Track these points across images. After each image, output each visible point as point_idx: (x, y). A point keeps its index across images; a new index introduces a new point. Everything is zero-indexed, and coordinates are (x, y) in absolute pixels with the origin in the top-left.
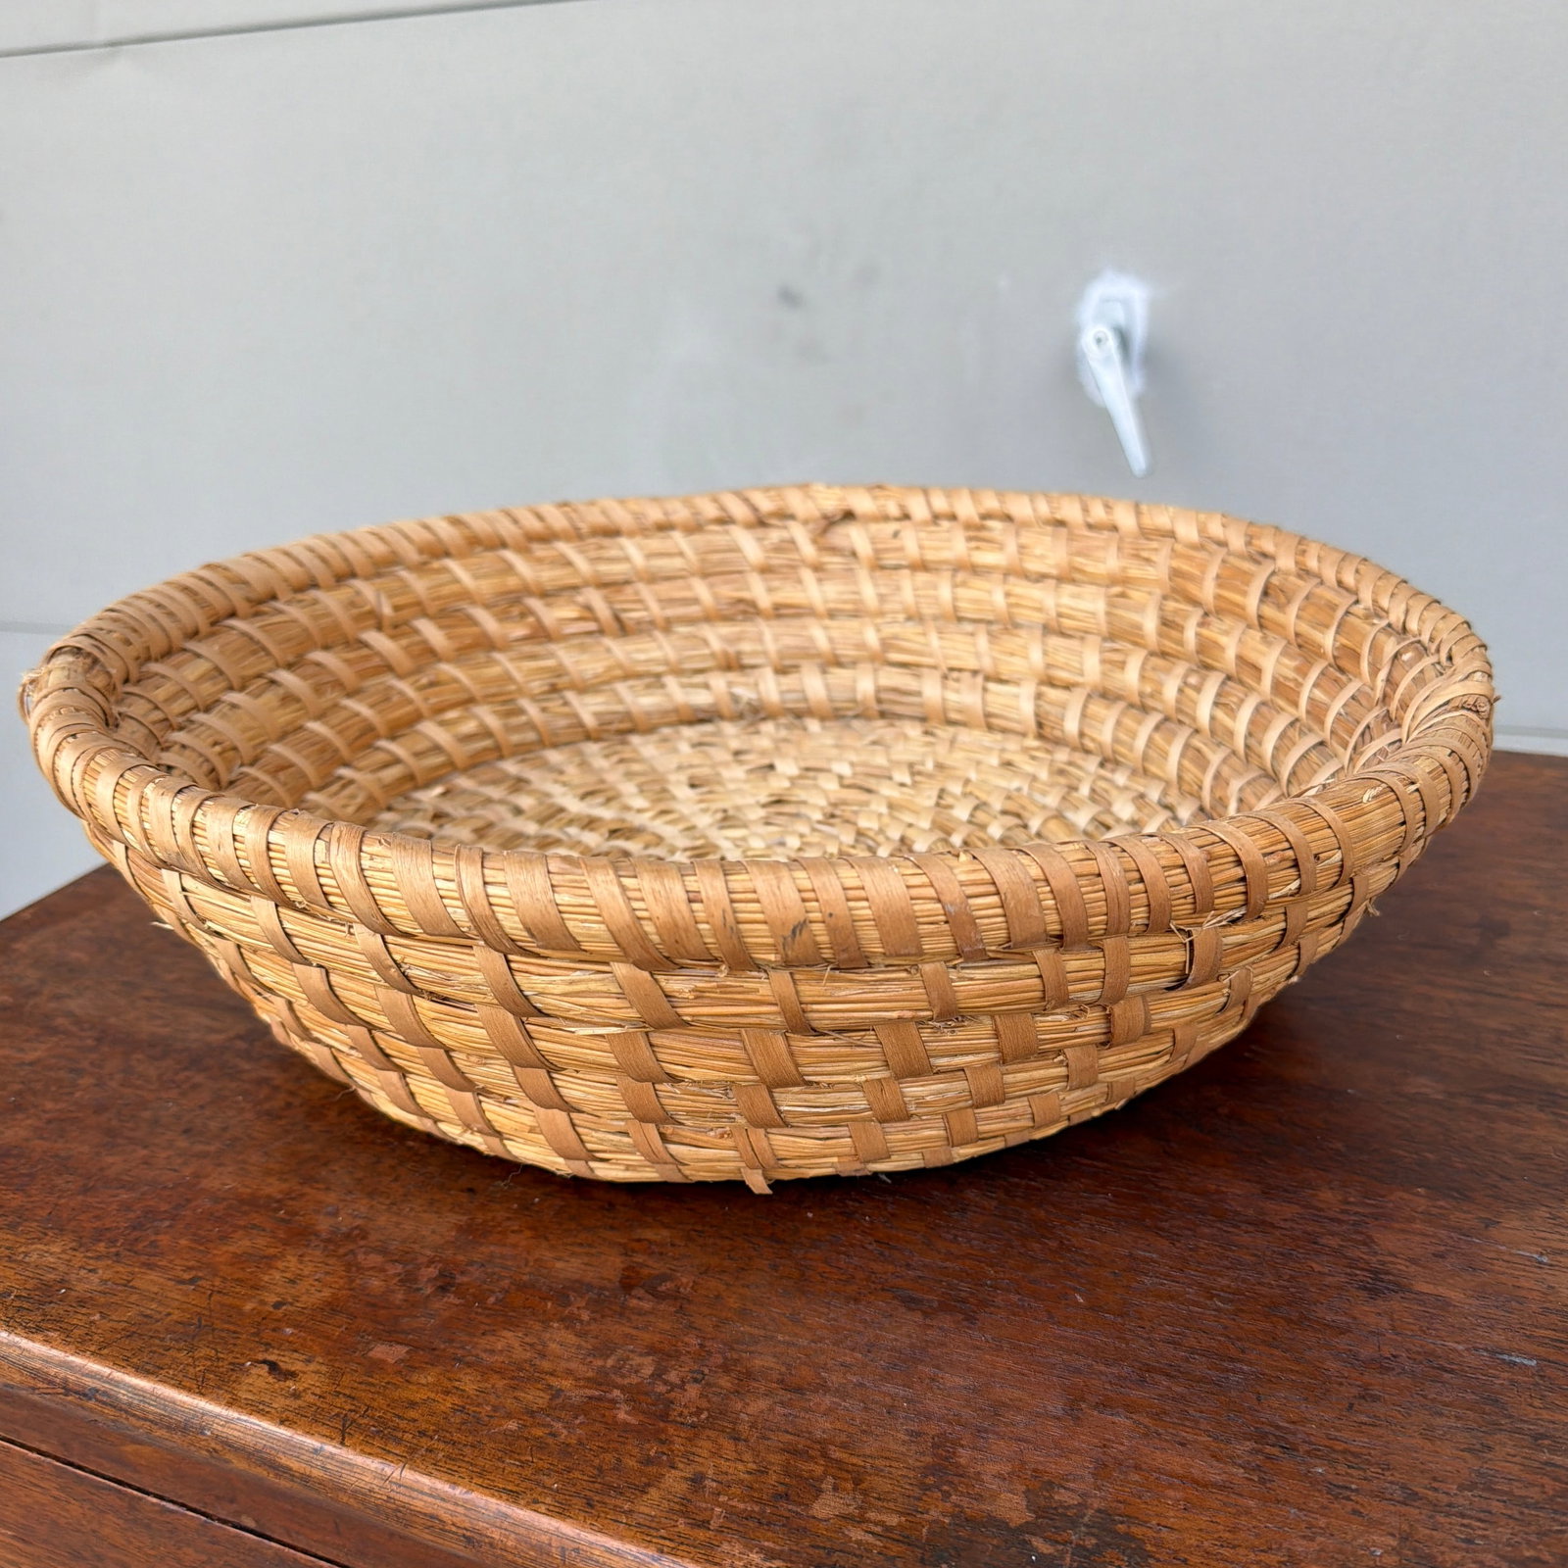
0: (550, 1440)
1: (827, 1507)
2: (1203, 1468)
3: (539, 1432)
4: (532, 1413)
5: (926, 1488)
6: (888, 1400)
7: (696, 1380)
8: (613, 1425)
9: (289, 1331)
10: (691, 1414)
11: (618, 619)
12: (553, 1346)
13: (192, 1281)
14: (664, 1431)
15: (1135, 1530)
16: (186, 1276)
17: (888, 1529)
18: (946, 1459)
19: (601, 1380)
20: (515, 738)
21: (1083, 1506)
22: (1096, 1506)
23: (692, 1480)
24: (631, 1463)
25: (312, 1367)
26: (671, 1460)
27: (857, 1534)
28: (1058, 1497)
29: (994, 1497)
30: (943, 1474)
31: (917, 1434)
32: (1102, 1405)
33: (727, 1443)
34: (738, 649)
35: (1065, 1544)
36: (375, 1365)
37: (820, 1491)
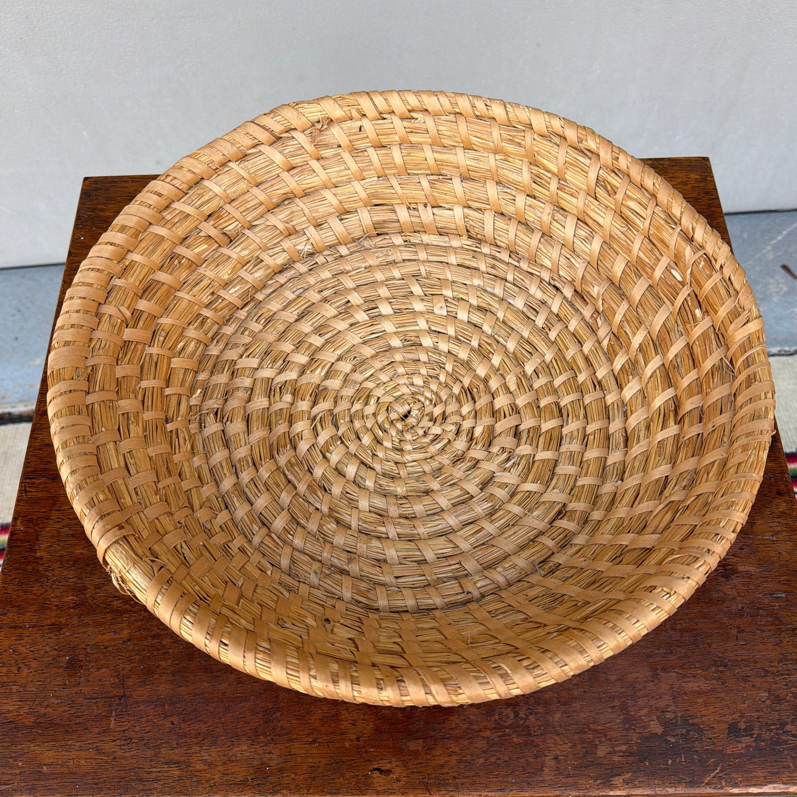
0: (499, 762)
1: (602, 751)
2: (704, 686)
3: (493, 760)
4: (485, 752)
5: (627, 730)
6: (597, 695)
7: (531, 714)
8: (516, 745)
9: (372, 750)
10: (538, 729)
11: (225, 234)
12: (472, 717)
13: (315, 741)
14: (533, 741)
15: (695, 721)
16: (310, 740)
17: (623, 752)
18: (628, 714)
19: (498, 727)
21: (676, 717)
22: (680, 715)
23: (555, 759)
24: (531, 760)
25: (394, 764)
26: (543, 753)
27: (616, 759)
28: (667, 717)
29: (649, 725)
30: (630, 722)
31: (613, 707)
32: (664, 670)
33: (557, 738)
34: (292, 223)
35: (677, 735)
36: (416, 754)
37: (596, 745)
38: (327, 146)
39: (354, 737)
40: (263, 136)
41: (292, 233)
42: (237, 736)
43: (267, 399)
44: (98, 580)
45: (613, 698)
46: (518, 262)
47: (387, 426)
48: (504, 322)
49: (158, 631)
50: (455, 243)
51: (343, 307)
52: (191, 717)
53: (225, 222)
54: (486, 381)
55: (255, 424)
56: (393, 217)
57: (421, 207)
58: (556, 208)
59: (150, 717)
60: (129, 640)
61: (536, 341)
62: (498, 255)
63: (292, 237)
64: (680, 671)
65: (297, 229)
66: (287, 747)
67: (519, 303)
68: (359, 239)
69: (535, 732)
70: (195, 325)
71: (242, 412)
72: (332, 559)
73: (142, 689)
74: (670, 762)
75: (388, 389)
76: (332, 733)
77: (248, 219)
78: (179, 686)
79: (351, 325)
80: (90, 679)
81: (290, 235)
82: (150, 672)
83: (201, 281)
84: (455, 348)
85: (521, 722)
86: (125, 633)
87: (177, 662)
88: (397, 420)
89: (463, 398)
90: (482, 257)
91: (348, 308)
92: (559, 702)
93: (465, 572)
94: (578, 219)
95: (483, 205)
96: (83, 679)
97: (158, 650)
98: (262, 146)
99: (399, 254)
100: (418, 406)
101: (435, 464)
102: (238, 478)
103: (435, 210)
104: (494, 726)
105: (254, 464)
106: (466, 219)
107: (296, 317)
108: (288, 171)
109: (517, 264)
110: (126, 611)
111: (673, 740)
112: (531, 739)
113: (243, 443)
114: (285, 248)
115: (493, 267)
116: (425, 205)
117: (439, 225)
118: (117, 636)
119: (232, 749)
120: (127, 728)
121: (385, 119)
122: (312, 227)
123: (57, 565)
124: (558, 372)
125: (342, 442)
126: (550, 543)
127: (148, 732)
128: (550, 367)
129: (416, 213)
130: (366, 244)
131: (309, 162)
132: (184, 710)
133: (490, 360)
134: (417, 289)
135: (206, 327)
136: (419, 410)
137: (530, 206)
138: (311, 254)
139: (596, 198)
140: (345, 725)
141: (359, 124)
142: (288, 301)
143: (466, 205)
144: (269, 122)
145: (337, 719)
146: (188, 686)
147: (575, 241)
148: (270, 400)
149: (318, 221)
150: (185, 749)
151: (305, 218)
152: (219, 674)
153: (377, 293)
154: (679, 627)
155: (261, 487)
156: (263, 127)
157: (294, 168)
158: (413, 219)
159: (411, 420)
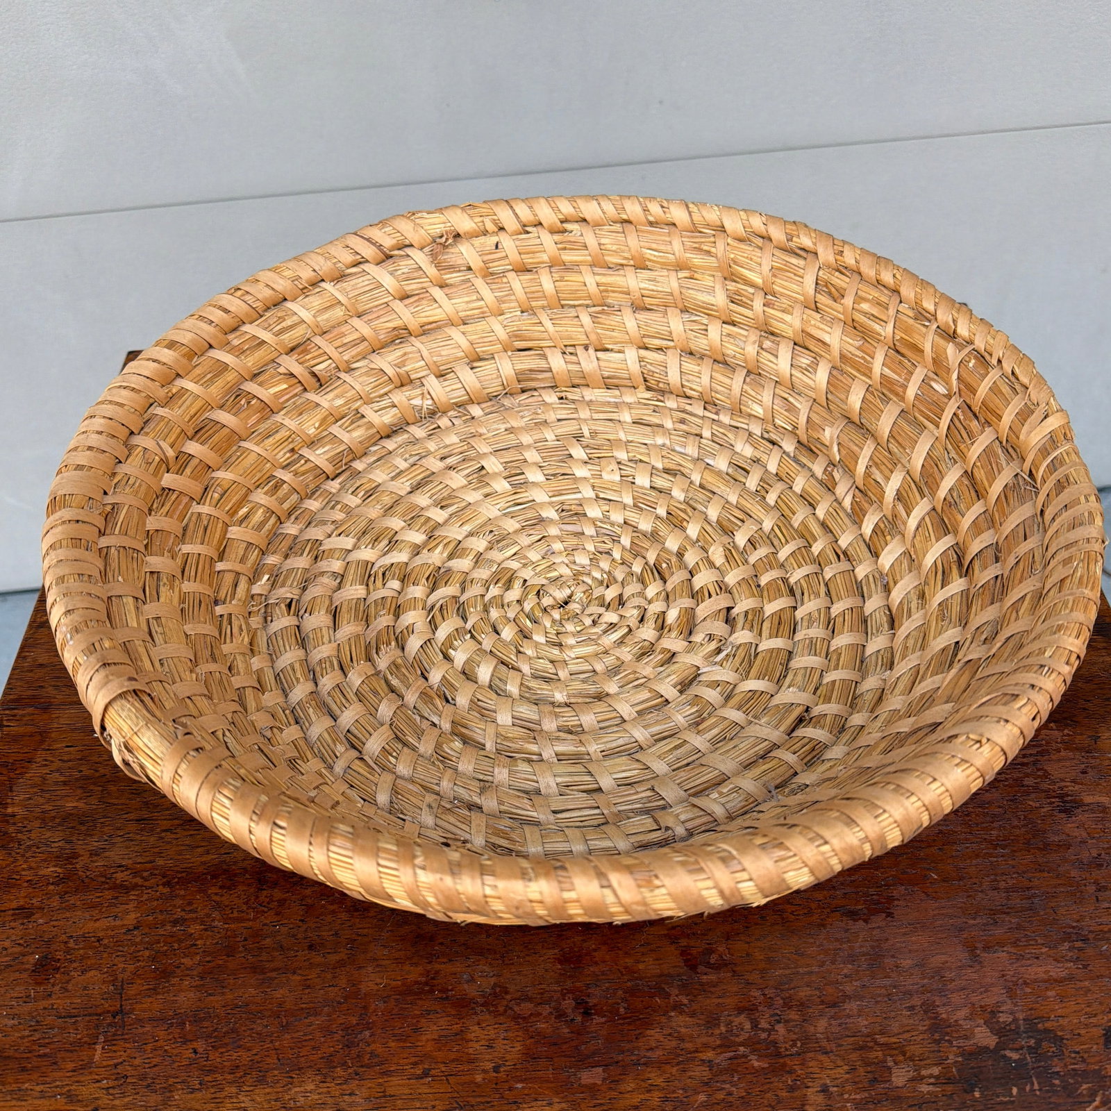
0: (731, 1099)
1: (900, 1077)
2: (1054, 970)
3: (721, 1095)
4: (706, 1084)
5: (937, 1042)
6: (883, 991)
7: (779, 1022)
8: (757, 1072)
9: (519, 1086)
10: (792, 1046)
11: (314, 375)
12: (683, 1030)
13: (426, 1074)
14: (784, 1065)
15: (1048, 1025)
16: (419, 1072)
17: (937, 1077)
18: (936, 1018)
19: (726, 1045)
20: (286, 506)
21: (1015, 1020)
22: (1021, 1017)
23: (822, 1091)
24: (784, 1094)
25: (556, 1107)
26: (803, 1083)
27: (924, 1088)
28: (1001, 1020)
29: (973, 1033)
30: (940, 1029)
31: (912, 1008)
32: (987, 948)
33: (823, 1058)
34: (405, 369)
35: (1022, 1048)
36: (592, 1089)
37: (889, 1068)
38: (452, 268)
39: (490, 1066)
40: (368, 251)
41: (404, 382)
42: (300, 1069)
43: (364, 587)
44: (96, 844)
45: (909, 994)
46: (717, 413)
47: (538, 614)
48: (701, 486)
49: (183, 914)
50: (629, 399)
51: (475, 476)
52: (226, 1040)
53: (314, 358)
54: (680, 555)
55: (344, 616)
56: (542, 364)
57: (580, 350)
58: (763, 334)
59: (159, 1044)
60: (136, 928)
61: (749, 506)
62: (688, 407)
63: (404, 388)
64: (1012, 950)
65: (413, 377)
66: (380, 1084)
67: (721, 464)
68: (496, 396)
69: (787, 1050)
70: (266, 488)
71: (327, 602)
72: (456, 788)
73: (150, 1000)
74: (1015, 1091)
75: (539, 569)
76: (453, 1061)
77: (346, 358)
78: (210, 995)
79: (486, 496)
80: (70, 987)
81: (402, 385)
82: (165, 974)
83: (277, 431)
84: (633, 517)
85: (764, 1035)
86: (131, 919)
87: (208, 959)
88: (553, 607)
89: (648, 577)
90: (667, 412)
91: (482, 476)
92: (822, 1002)
93: (662, 802)
94: (795, 344)
95: (664, 343)
96: (57, 988)
97: (180, 941)
98: (367, 264)
99: (551, 413)
100: (582, 588)
101: (610, 660)
102: (317, 686)
103: (600, 354)
104: (718, 1042)
105: (342, 668)
106: (642, 364)
107: (409, 489)
108: (402, 299)
109: (715, 417)
110: (135, 886)
111: (1015, 1056)
112: (782, 1061)
113: (326, 639)
114: (396, 401)
115: (683, 421)
116: (586, 348)
117: (606, 374)
118: (118, 923)
119: (290, 1089)
120: (120, 1060)
121: (528, 232)
122: (432, 378)
123: (37, 823)
124: (783, 540)
125: (473, 637)
126: (791, 758)
127: (155, 1066)
128: (771, 536)
129: (574, 358)
130: (507, 402)
131: (429, 290)
132: (215, 1030)
133: (683, 529)
134: (578, 452)
135: (281, 493)
136: (584, 592)
137: (729, 335)
138: (432, 413)
139: (817, 310)
140: (475, 1047)
141: (494, 239)
142: (398, 471)
143: (642, 344)
144: (376, 234)
145: (462, 1039)
146: (223, 994)
147: (793, 372)
148: (368, 590)
149: (441, 368)
150: (213, 1091)
151: (422, 363)
152: (274, 974)
153: (522, 458)
154: (1002, 885)
155: (351, 696)
156: (369, 240)
157: (408, 297)
158: (571, 367)
159: (574, 607)
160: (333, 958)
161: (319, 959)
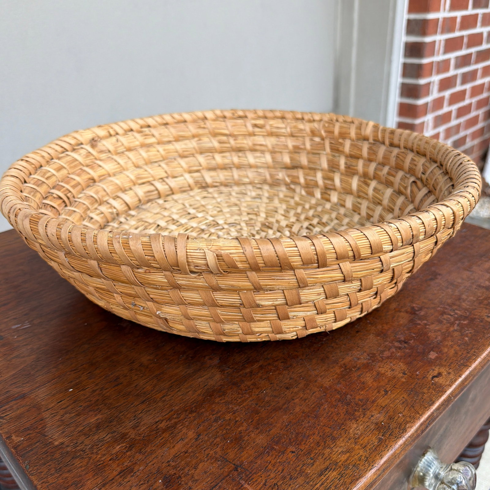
0: (473, 334)
9: (418, 373)
10: (466, 313)
12: (436, 328)
13: (386, 392)
14: (471, 318)
16: (383, 393)
25: (437, 369)
36: (438, 358)
38: (102, 152)
39: (401, 375)
40: (66, 146)
41: (102, 202)
42: (343, 424)
44: (131, 424)
49: (214, 416)
52: (300, 439)
53: (64, 191)
56: (153, 188)
59: (273, 463)
60: (199, 436)
63: (103, 205)
65: (104, 200)
66: (377, 406)
73: (245, 452)
76: (389, 382)
78: (270, 431)
80: (196, 478)
82: (238, 440)
85: (456, 316)
86: (191, 434)
87: (250, 421)
95: (199, 168)
96: (190, 483)
98: (68, 152)
104: (449, 325)
106: (193, 179)
108: (87, 166)
112: (469, 318)
116: (168, 178)
118: (186, 440)
120: (264, 481)
121: (128, 134)
122: (112, 200)
123: (82, 438)
131: (96, 162)
132: (290, 439)
141: (116, 138)
144: (68, 139)
145: (382, 375)
146: (275, 426)
149: (114, 195)
150: (320, 457)
152: (286, 406)
156: (65, 142)
158: (166, 187)
160: (301, 385)
161: (296, 390)
